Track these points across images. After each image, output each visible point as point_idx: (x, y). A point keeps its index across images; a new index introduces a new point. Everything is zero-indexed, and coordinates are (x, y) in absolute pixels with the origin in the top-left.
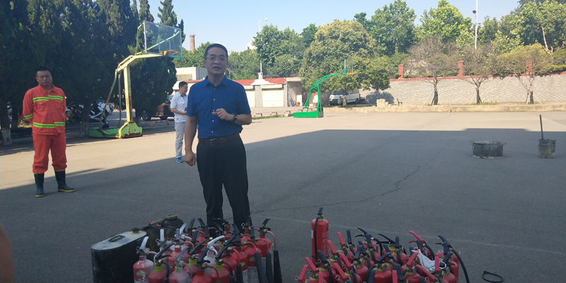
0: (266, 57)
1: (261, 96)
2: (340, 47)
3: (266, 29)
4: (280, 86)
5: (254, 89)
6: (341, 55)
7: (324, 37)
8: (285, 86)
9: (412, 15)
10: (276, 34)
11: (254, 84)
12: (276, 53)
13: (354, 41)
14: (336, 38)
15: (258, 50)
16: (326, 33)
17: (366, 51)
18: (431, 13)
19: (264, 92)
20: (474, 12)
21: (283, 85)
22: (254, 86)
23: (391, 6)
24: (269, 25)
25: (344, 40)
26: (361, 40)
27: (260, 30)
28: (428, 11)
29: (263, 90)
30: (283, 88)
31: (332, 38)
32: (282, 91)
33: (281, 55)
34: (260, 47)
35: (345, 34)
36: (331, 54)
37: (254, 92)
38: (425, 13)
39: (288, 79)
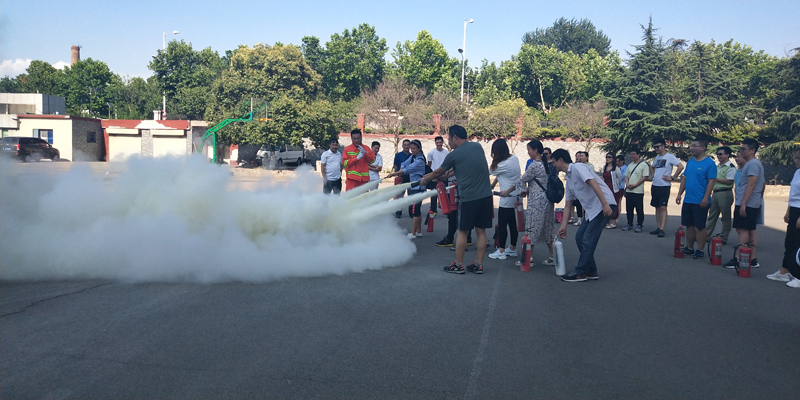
0: (172, 88)
1: (150, 146)
2: (264, 83)
3: (173, 47)
4: (181, 133)
5: (140, 135)
6: (264, 94)
7: (243, 65)
8: (190, 133)
9: (382, 46)
10: (188, 55)
11: (140, 126)
12: (188, 83)
13: (284, 75)
14: (260, 67)
15: (159, 78)
16: (246, 58)
17: (302, 91)
18: (407, 46)
19: (155, 139)
20: (460, 51)
21: (186, 131)
22: (140, 130)
23: (355, 31)
24: (179, 41)
25: (270, 72)
26: (294, 73)
27: (164, 47)
28: (403, 43)
29: (154, 136)
30: (185, 136)
31: (254, 67)
32: (184, 140)
33: (194, 86)
34: (162, 73)
35: (271, 64)
36: (250, 91)
37: (139, 139)
38: (399, 45)
39: (194, 123)
